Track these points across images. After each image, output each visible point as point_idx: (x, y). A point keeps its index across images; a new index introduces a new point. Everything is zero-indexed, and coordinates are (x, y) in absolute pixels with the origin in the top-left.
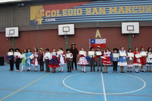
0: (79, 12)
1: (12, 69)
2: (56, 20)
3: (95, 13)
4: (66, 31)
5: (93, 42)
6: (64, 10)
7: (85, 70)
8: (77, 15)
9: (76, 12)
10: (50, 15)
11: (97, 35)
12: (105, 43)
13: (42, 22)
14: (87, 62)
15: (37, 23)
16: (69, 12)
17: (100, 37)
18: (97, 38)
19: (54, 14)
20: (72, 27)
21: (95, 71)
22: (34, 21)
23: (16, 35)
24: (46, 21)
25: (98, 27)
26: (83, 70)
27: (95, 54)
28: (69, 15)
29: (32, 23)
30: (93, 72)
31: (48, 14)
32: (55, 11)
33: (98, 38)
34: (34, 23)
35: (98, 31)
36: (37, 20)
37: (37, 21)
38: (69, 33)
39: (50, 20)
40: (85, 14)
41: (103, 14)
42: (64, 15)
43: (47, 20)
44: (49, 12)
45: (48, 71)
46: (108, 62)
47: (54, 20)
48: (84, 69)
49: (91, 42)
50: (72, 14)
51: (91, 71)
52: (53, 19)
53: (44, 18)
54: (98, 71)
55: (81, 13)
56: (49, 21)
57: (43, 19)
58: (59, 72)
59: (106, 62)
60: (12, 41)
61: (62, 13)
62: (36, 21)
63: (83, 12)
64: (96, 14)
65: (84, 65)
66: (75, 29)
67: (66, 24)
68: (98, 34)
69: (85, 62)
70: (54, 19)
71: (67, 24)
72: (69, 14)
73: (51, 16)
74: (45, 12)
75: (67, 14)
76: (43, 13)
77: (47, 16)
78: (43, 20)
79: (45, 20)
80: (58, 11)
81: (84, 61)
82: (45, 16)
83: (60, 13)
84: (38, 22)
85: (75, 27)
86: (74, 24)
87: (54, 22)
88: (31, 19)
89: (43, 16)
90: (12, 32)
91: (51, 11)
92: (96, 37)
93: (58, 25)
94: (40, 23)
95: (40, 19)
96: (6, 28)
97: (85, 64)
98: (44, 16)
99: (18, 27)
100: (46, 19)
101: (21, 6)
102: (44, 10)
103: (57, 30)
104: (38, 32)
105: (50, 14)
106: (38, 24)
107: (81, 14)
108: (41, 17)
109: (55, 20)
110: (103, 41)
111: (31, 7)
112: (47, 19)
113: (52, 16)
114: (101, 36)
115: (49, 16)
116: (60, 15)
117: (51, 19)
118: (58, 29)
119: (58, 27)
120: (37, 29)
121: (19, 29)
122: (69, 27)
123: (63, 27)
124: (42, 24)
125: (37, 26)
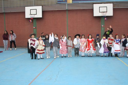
13: (73, 1)
15: (66, 1)
23: (40, 15)
29: (60, 1)
34: (62, 1)
67: (102, 3)
71: (104, 3)
85: (113, 7)
90: (33, 12)
93: (93, 5)
96: (26, 7)
99: (42, 6)
103: (92, 10)
104: (67, 11)
106: (68, 2)
119: (93, 6)
120: (67, 9)
121: (42, 8)
122: (107, 7)
123: (100, 7)
124: (72, 3)
125: (67, 5)
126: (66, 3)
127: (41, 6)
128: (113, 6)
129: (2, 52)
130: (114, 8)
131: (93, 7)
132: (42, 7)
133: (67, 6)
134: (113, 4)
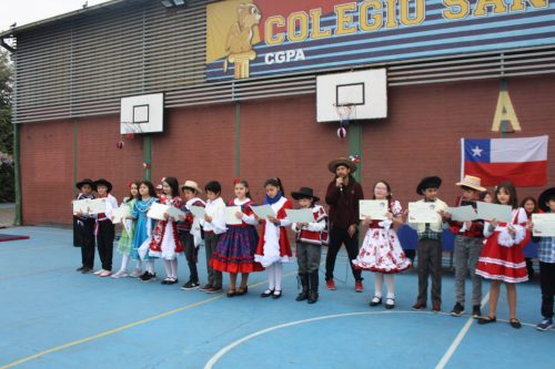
0: (412, 10)
1: (88, 264)
2: (306, 53)
3: (490, 9)
4: (349, 105)
5: (477, 151)
6: (339, 9)
7: (390, 295)
8: (403, 26)
9: (397, 13)
10: (281, 36)
11: (498, 119)
12: (543, 156)
13: (251, 69)
14: (402, 257)
15: (232, 72)
16: (362, 14)
17: (516, 127)
18: (497, 135)
19: (298, 28)
20: (377, 81)
21: (443, 305)
22: (221, 65)
24: (267, 62)
25: (504, 79)
26: (378, 294)
27: (446, 219)
28: (366, 30)
29: (214, 74)
30: (428, 313)
31: (276, 30)
32: (302, 16)
33: (508, 132)
34: (219, 74)
35: (504, 100)
36: (231, 61)
37: (233, 64)
38: (361, 113)
39: (283, 58)
40: (439, 16)
41: (532, 9)
42: (340, 33)
43: (270, 59)
44: (279, 20)
45: (215, 286)
46: (509, 265)
47: (300, 55)
48: (385, 293)
49: (469, 154)
50: (379, 23)
51: (421, 305)
52: (293, 51)
53: (258, 52)
54: (459, 308)
55: (420, 14)
56: (278, 61)
57: (253, 57)
58: (264, 295)
59: (498, 262)
60: (142, 148)
61: (333, 22)
62: (229, 64)
63: (428, 8)
64: (492, 14)
65: (383, 272)
66: (392, 93)
67: (349, 70)
68: (504, 111)
69: (389, 255)
70: (300, 51)
71: (356, 70)
72: (363, 26)
73: (286, 40)
74: (261, 25)
75: (356, 24)
76: (256, 28)
77: (270, 42)
78: (257, 60)
79: (263, 59)
80: (316, 14)
81: (383, 252)
82: (262, 43)
83: (323, 24)
84: (237, 68)
85: (388, 82)
86: (383, 71)
87: (300, 63)
88: (210, 59)
89: (254, 42)
90: (141, 114)
91: (286, 16)
92: (496, 127)
93: (315, 79)
94: (244, 73)
95: (243, 55)
96: (123, 100)
97: (388, 269)
98: (257, 40)
99: (164, 92)
100: (267, 55)
101: (175, 6)
102: (258, 17)
103: (311, 100)
104: (238, 107)
105: (284, 30)
106: (237, 75)
107: (419, 19)
108: (247, 45)
109: (303, 58)
110: (531, 149)
111: (208, 6)
112: (272, 55)
113: (293, 39)
114: (521, 122)
115: (279, 40)
116: (326, 33)
117: (288, 52)
118: (313, 98)
119: (315, 84)
120: (233, 99)
121: (164, 100)
122: (363, 84)
123: (337, 87)
124: (250, 76)
125: (234, 85)
126: (231, 79)
127: (162, 95)
128: (388, 77)
129: (27, 238)
130: (391, 84)
131: (315, 89)
132: (164, 96)
133: (233, 90)
134: (388, 71)
